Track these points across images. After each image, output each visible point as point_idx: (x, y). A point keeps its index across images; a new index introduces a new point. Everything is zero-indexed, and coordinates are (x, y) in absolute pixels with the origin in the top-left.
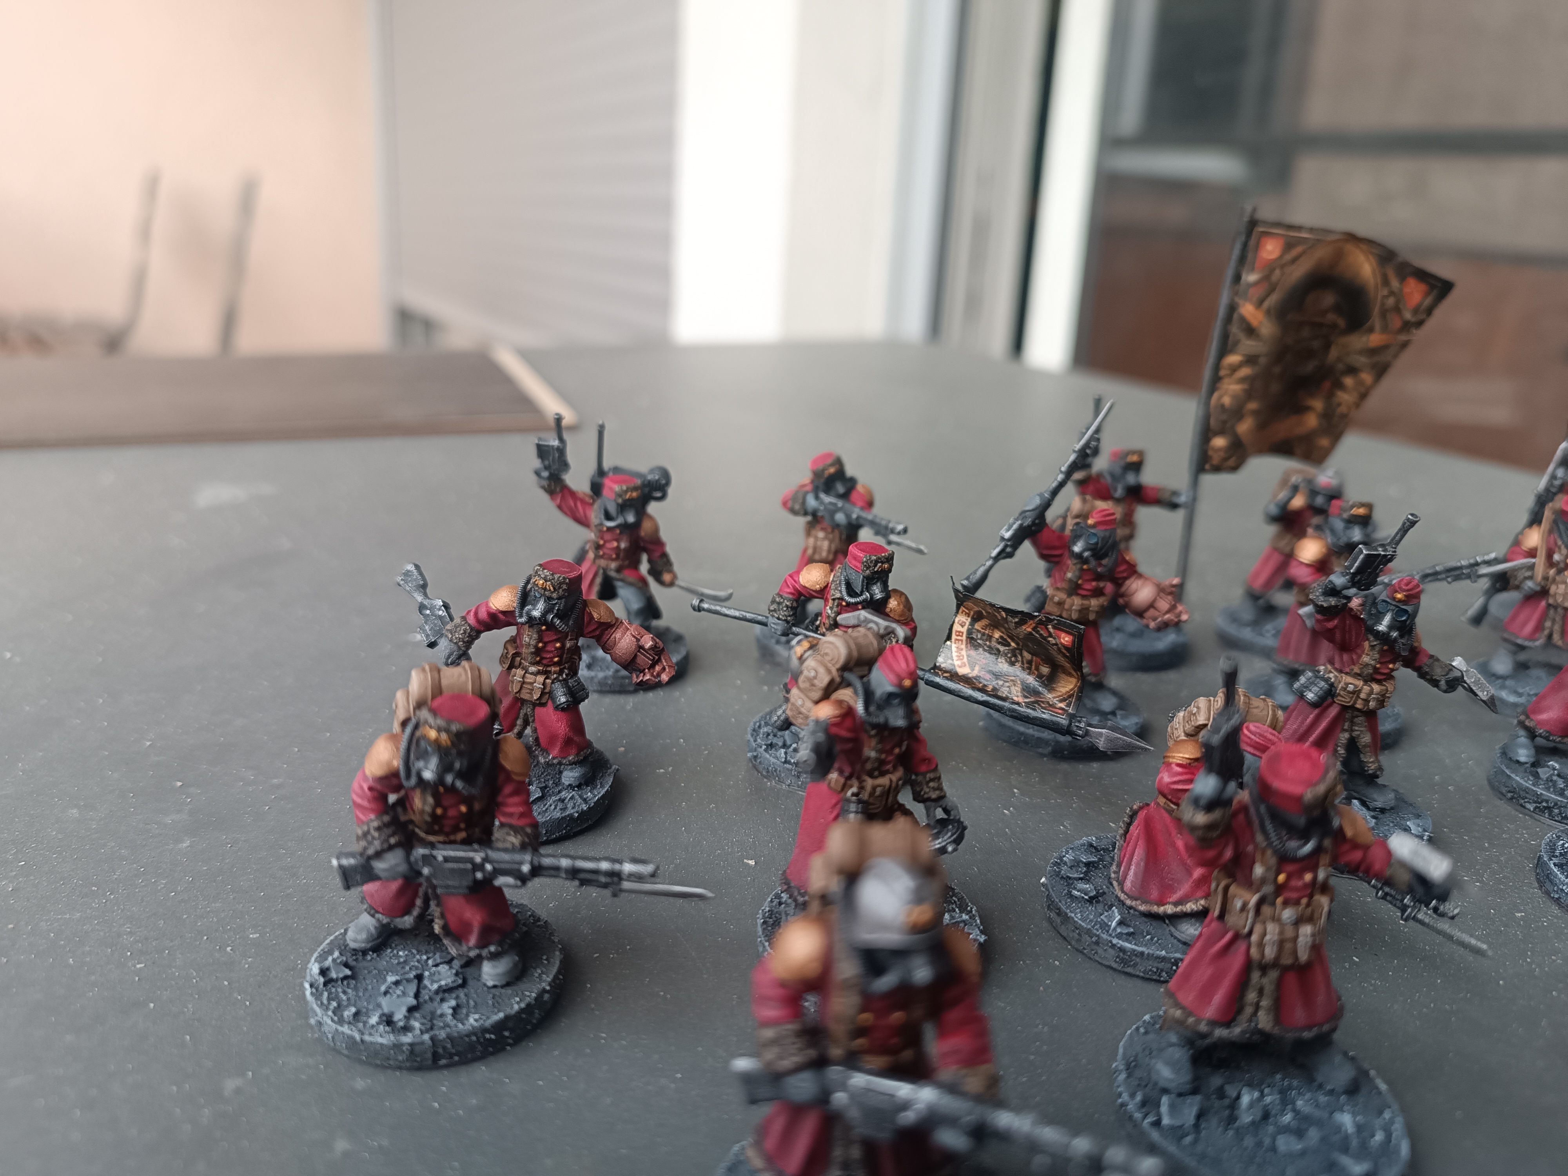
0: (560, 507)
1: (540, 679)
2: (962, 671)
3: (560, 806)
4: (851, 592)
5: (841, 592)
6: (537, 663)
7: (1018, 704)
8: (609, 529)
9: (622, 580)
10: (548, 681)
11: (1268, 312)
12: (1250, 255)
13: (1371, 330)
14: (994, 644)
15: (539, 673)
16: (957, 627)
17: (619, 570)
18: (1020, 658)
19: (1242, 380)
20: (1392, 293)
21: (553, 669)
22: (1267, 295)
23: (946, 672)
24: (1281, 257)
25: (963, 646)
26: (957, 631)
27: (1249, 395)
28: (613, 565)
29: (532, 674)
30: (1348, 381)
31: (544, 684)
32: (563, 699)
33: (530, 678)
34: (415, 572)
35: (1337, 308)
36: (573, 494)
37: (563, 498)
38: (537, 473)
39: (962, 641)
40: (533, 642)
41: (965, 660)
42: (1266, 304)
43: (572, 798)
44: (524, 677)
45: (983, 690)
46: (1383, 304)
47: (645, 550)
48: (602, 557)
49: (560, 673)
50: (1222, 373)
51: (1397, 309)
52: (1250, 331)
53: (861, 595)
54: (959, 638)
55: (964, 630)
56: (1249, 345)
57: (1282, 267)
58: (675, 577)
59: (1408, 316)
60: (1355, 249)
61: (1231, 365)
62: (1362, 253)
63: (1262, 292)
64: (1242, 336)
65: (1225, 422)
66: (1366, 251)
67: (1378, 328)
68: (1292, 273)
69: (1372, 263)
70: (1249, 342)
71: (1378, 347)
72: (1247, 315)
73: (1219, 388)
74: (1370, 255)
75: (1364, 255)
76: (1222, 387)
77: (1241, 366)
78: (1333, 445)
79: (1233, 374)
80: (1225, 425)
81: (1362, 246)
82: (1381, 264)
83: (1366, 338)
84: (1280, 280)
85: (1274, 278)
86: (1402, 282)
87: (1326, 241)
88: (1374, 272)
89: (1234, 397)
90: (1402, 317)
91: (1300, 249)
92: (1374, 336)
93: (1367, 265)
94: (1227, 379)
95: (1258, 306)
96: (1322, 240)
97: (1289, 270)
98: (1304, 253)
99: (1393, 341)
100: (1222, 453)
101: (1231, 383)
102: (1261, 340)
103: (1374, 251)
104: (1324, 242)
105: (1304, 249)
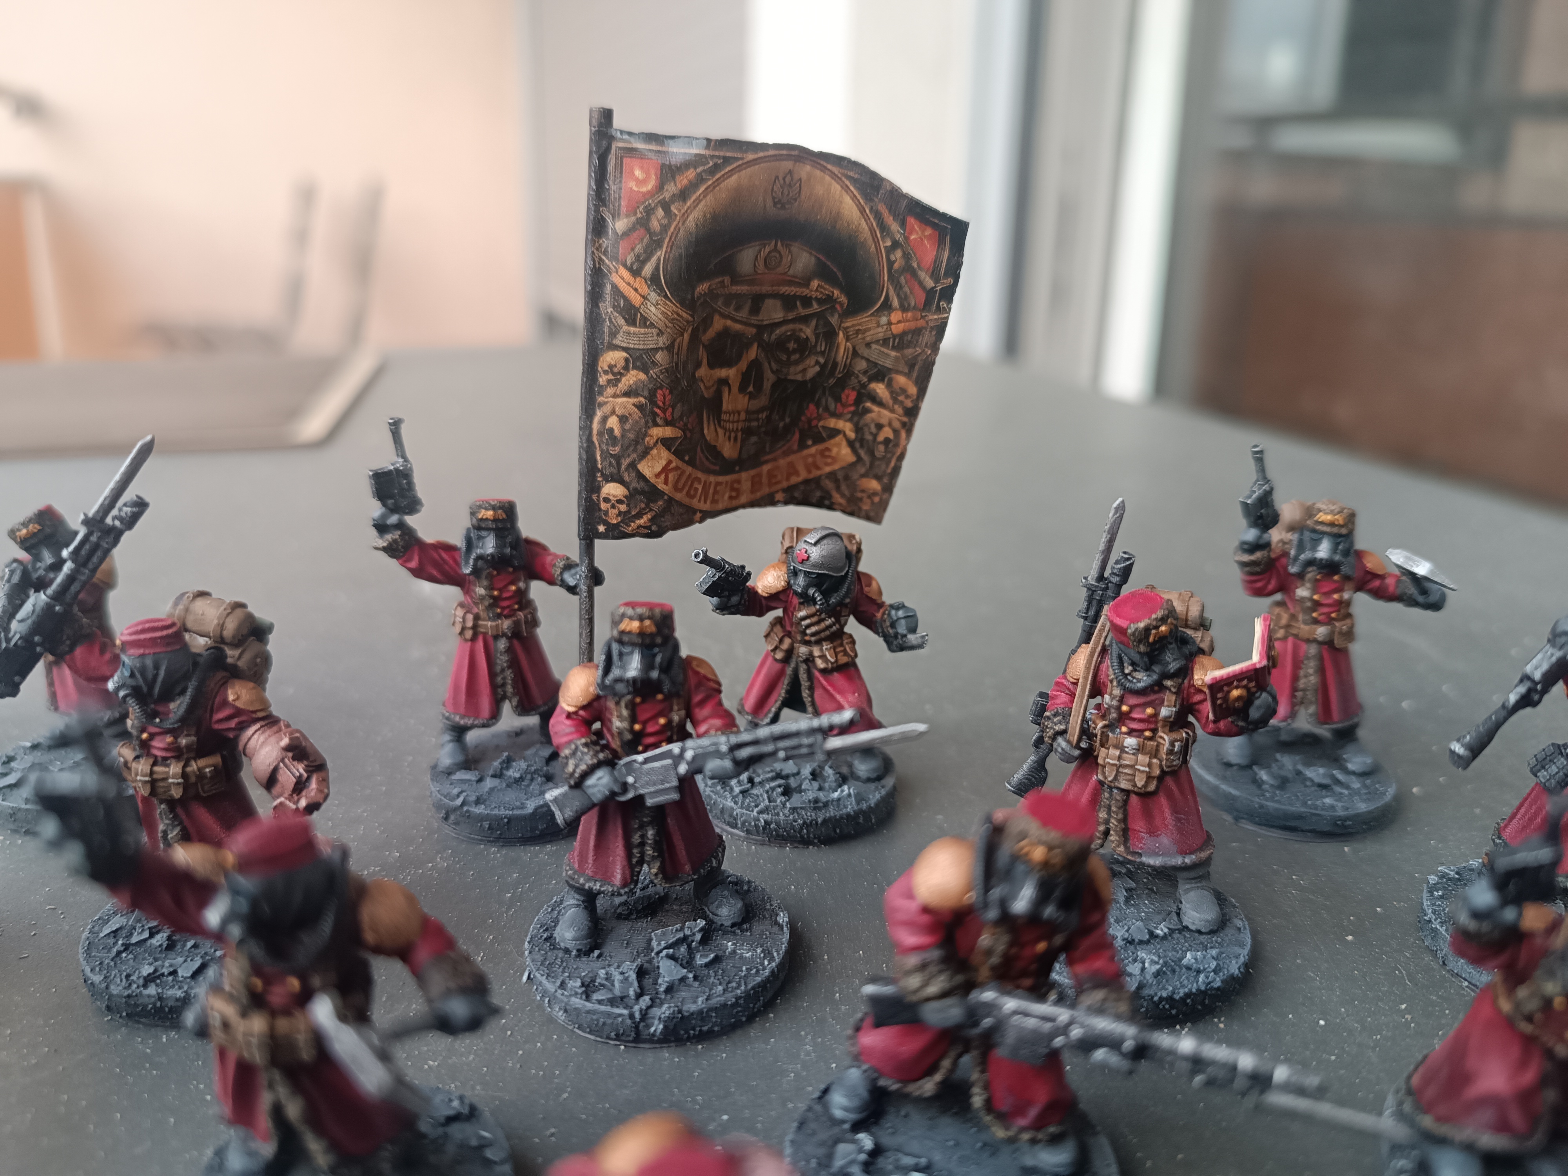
11: (654, 280)
12: (613, 189)
13: (887, 306)
19: (632, 393)
20: (896, 245)
22: (649, 253)
24: (660, 187)
27: (650, 415)
30: (880, 389)
35: (823, 272)
42: (648, 269)
46: (891, 264)
50: (602, 380)
51: (908, 269)
52: (632, 315)
56: (631, 336)
57: (666, 204)
59: (929, 283)
60: (818, 173)
61: (611, 367)
62: (832, 178)
63: (639, 248)
64: (621, 321)
65: (618, 458)
66: (840, 175)
67: (896, 303)
68: (686, 216)
69: (855, 196)
70: (632, 329)
71: (904, 333)
72: (622, 286)
73: (601, 405)
74: (848, 183)
75: (838, 183)
76: (606, 403)
77: (626, 368)
78: (889, 489)
79: (619, 381)
80: (619, 465)
81: (829, 167)
82: (868, 198)
83: (884, 320)
84: (665, 228)
85: (655, 225)
86: (903, 224)
87: (745, 161)
88: (862, 211)
89: (623, 419)
90: (921, 284)
91: (691, 174)
92: (895, 316)
93: (848, 200)
94: (610, 391)
95: (636, 273)
96: (736, 159)
97: (679, 211)
98: (700, 179)
99: (921, 323)
100: (623, 508)
101: (615, 396)
102: (652, 325)
103: (851, 174)
104: (740, 162)
105: (699, 175)
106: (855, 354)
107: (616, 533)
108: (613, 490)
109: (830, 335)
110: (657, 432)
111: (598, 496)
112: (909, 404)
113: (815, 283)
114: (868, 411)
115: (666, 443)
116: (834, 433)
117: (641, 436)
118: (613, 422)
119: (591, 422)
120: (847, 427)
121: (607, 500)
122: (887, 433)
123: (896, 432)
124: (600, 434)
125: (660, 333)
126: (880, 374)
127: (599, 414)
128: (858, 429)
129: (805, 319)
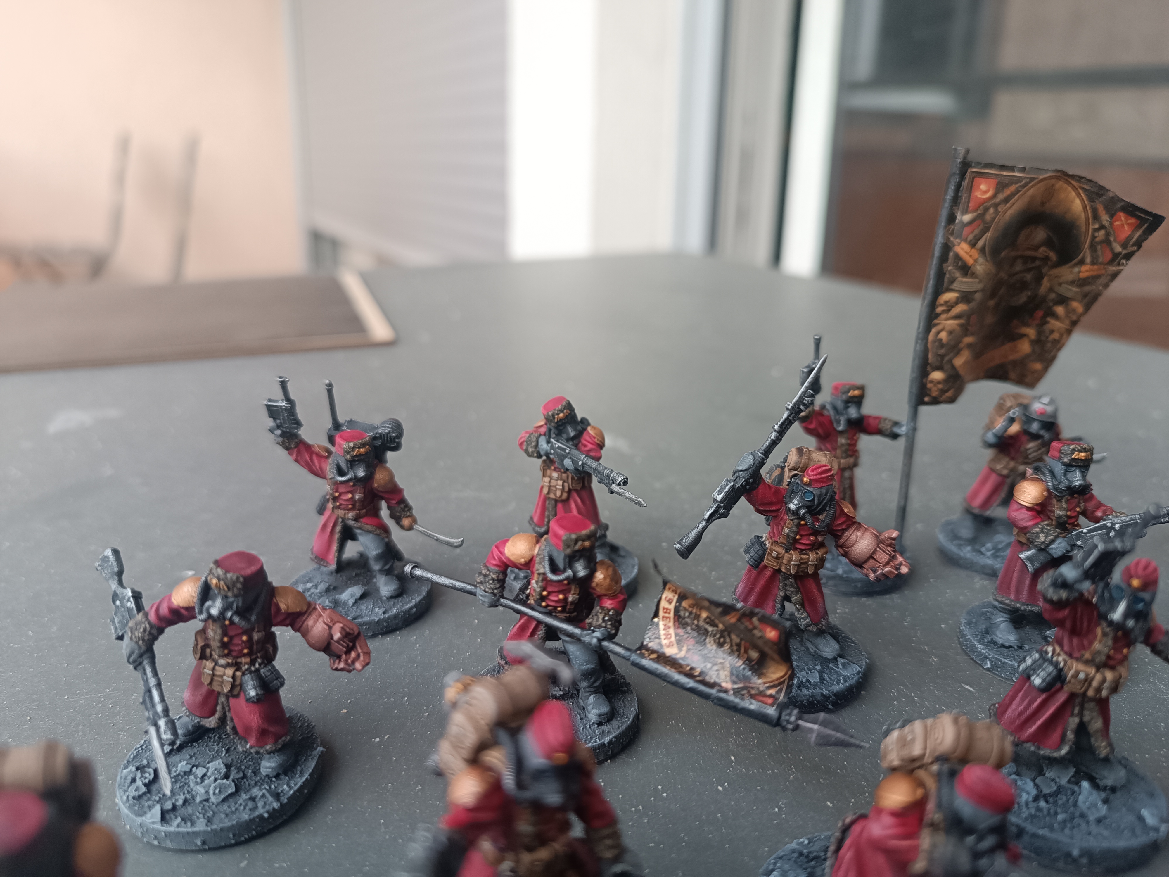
0: (297, 461)
1: (230, 671)
2: (671, 651)
3: (250, 804)
4: (554, 569)
5: (544, 567)
6: (227, 656)
7: (726, 691)
8: (342, 483)
9: (360, 528)
10: (238, 674)
11: (983, 250)
12: (964, 196)
13: (1082, 262)
14: (702, 623)
15: (228, 665)
16: (664, 604)
17: (356, 519)
18: (728, 640)
19: (957, 317)
20: (1102, 227)
21: (243, 660)
22: (982, 235)
23: (653, 652)
24: (994, 196)
25: (671, 624)
26: (664, 609)
27: (965, 330)
28: (350, 515)
29: (222, 666)
30: (1060, 310)
31: (234, 677)
32: (252, 693)
33: (219, 671)
34: (112, 558)
35: (1048, 243)
36: (308, 447)
37: (299, 453)
38: (271, 431)
39: (669, 618)
40: (218, 637)
41: (673, 639)
42: (980, 243)
43: (263, 796)
44: (213, 669)
45: (689, 675)
46: (1094, 237)
47: (382, 498)
48: (338, 507)
49: (252, 663)
50: (939, 309)
51: (1107, 242)
52: (965, 269)
53: (564, 571)
54: (667, 615)
55: (672, 607)
56: (963, 283)
57: (996, 206)
58: (415, 521)
59: (1118, 249)
60: (1065, 186)
61: (946, 302)
62: (1073, 189)
63: (977, 232)
64: (958, 274)
65: (942, 356)
66: (1077, 187)
67: (1088, 260)
68: (1006, 212)
69: (1083, 199)
70: (964, 280)
71: (1088, 278)
72: (962, 254)
73: (936, 325)
74: (1081, 191)
75: (1075, 192)
76: (939, 324)
77: (957, 303)
78: (1046, 369)
79: (949, 310)
80: (942, 360)
81: (1073, 182)
82: (1091, 200)
83: (1076, 270)
84: (994, 219)
85: (988, 217)
86: (1112, 216)
87: (1039, 179)
88: (1085, 207)
89: (950, 333)
90: (1112, 250)
91: (1013, 188)
92: (1084, 268)
93: (1078, 201)
94: (944, 316)
95: (973, 245)
96: (1035, 179)
97: (1002, 209)
98: (1017, 191)
99: (1103, 272)
100: (940, 386)
101: (947, 319)
102: (976, 277)
103: (1085, 186)
104: (1036, 181)
105: (1017, 188)
106: (1051, 290)
107: (935, 401)
108: (937, 375)
109: (1039, 279)
110: (968, 340)
111: (927, 380)
112: (1074, 318)
113: (1042, 249)
114: (1047, 322)
115: (969, 346)
116: (1023, 336)
117: (959, 342)
118: (943, 335)
119: (928, 335)
120: (1031, 332)
121: (931, 382)
122: (1056, 335)
123: (1062, 335)
124: (934, 342)
125: (980, 282)
126: (1063, 300)
127: (934, 331)
128: (1040, 333)
129: (1029, 270)
